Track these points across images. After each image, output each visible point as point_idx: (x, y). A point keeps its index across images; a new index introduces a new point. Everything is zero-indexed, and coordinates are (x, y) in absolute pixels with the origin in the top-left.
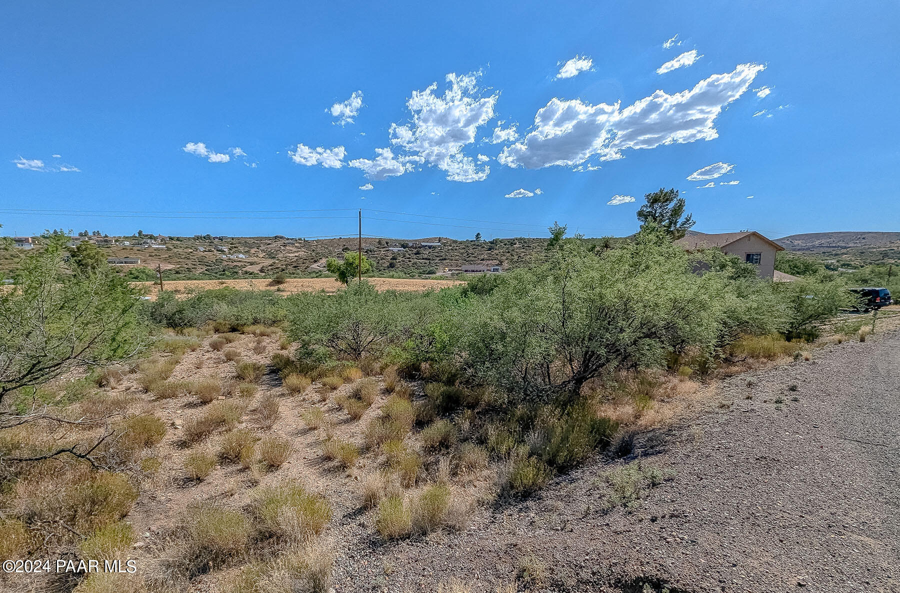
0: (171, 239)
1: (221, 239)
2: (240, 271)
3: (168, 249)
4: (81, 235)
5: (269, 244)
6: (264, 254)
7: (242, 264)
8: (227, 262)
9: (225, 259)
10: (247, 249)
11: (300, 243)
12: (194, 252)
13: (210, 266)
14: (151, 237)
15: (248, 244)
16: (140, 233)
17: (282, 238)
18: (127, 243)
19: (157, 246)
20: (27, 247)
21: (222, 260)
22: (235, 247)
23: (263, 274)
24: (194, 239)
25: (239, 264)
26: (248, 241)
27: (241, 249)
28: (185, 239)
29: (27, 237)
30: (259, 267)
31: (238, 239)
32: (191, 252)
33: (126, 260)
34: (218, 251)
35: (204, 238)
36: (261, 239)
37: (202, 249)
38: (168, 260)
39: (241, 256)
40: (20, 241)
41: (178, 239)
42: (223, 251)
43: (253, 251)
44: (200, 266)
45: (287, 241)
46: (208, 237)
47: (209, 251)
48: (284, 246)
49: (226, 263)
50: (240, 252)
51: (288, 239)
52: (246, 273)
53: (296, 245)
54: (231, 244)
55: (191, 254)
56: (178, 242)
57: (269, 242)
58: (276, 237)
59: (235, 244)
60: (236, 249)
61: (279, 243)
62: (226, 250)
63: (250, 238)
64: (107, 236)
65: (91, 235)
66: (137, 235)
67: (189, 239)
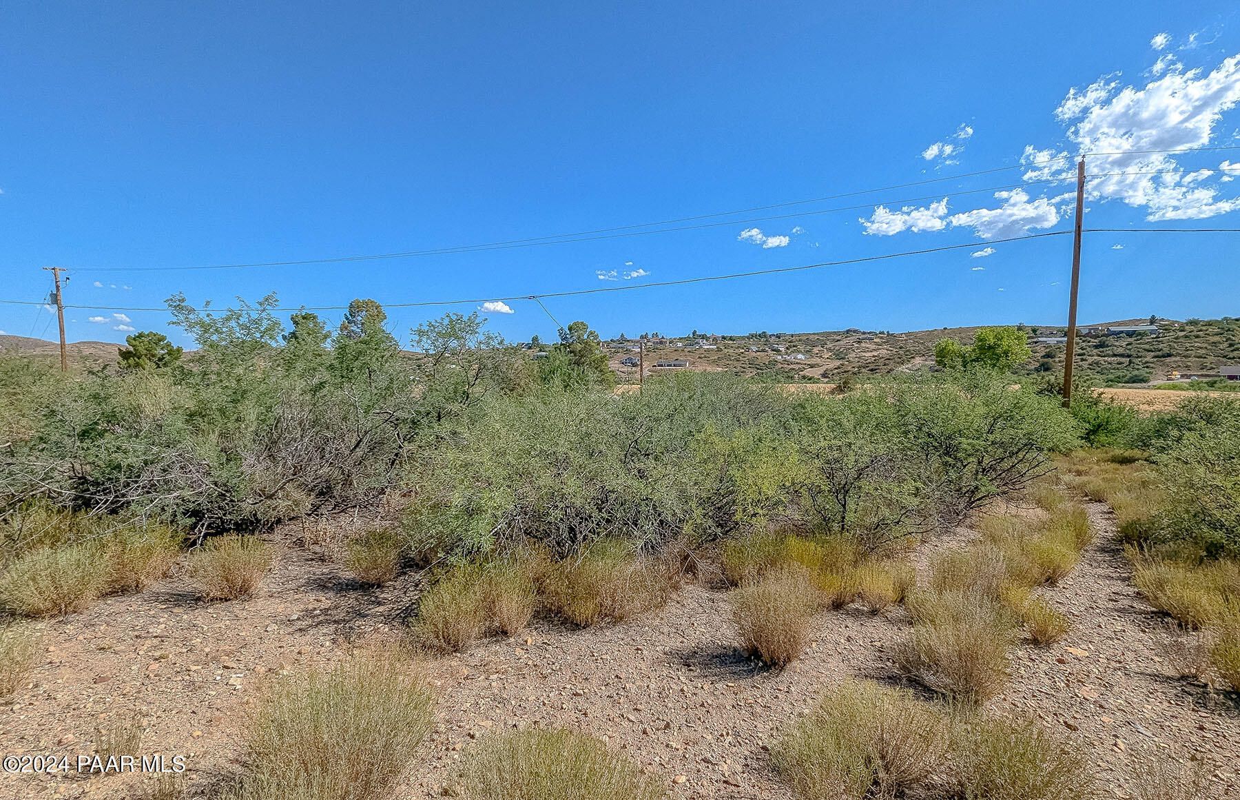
0: (724, 338)
1: (778, 337)
2: (797, 376)
3: (719, 350)
4: (642, 337)
5: (838, 341)
6: (830, 354)
7: (800, 366)
8: (782, 364)
9: (781, 361)
10: (809, 348)
11: (882, 338)
12: (746, 353)
13: (761, 369)
14: (703, 337)
15: (810, 343)
16: (694, 333)
17: (855, 331)
18: (680, 344)
19: (708, 347)
21: (776, 361)
22: (794, 346)
23: (827, 380)
24: (748, 338)
25: (796, 367)
26: (811, 337)
27: (801, 348)
28: (739, 338)
30: (821, 370)
31: (799, 335)
32: (742, 353)
33: (677, 362)
34: (773, 350)
35: (759, 335)
36: (830, 333)
37: (754, 349)
38: (715, 362)
39: (800, 356)
41: (731, 339)
42: (778, 351)
43: (816, 350)
44: (751, 370)
45: (864, 336)
46: (763, 335)
47: (763, 351)
48: (859, 342)
49: (780, 366)
50: (799, 352)
51: (864, 333)
52: (804, 377)
53: (875, 340)
54: (790, 342)
55: (742, 355)
56: (730, 341)
57: (838, 338)
58: (848, 331)
59: (793, 343)
60: (795, 348)
61: (851, 339)
62: (783, 349)
63: (813, 334)
64: (663, 338)
65: (650, 336)
66: (691, 336)
67: (743, 338)
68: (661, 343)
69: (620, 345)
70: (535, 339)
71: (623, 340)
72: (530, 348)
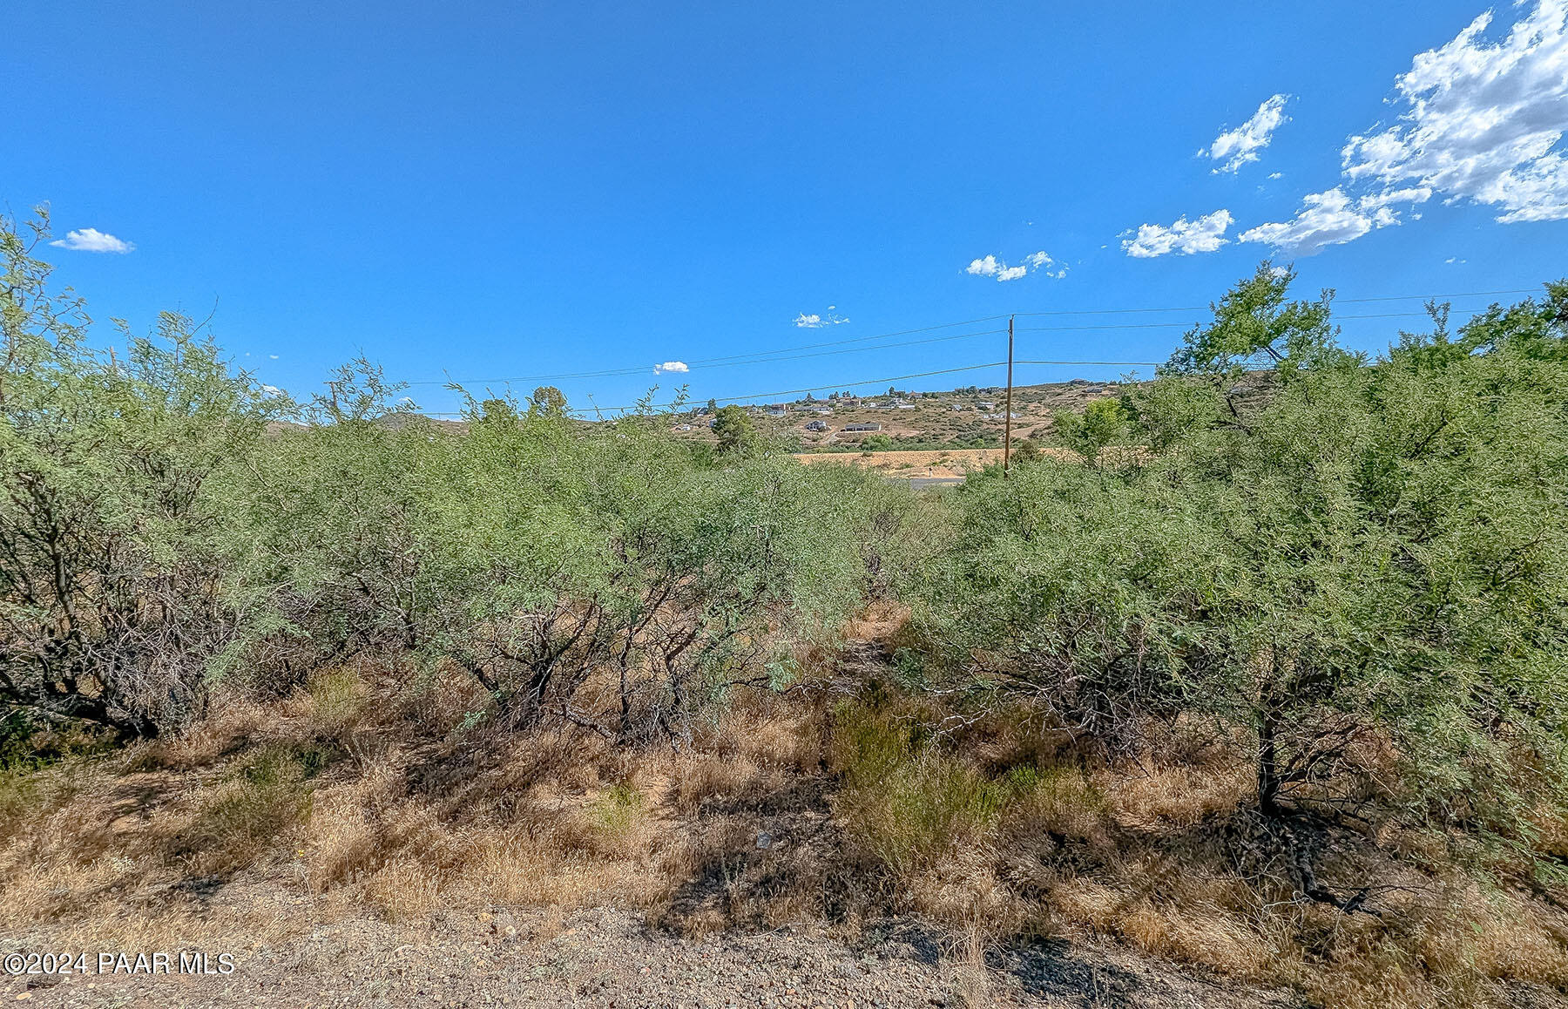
0: (925, 395)
1: (989, 392)
3: (917, 409)
4: (831, 397)
5: (1059, 395)
6: (1048, 410)
8: (988, 424)
9: (987, 421)
11: (1112, 390)
12: (948, 413)
13: (963, 431)
14: (900, 395)
16: (891, 391)
17: (1082, 383)
18: (873, 405)
19: (904, 407)
20: (780, 415)
21: (982, 422)
24: (953, 393)
26: (1029, 391)
27: (1015, 404)
28: (942, 394)
29: (781, 403)
32: (944, 413)
33: (869, 426)
34: (979, 408)
35: (967, 391)
36: (1049, 386)
37: (958, 407)
38: (912, 425)
40: (776, 408)
41: (933, 396)
42: (985, 409)
43: (1031, 406)
44: (951, 432)
45: (1091, 388)
46: (972, 390)
47: (970, 409)
48: (1083, 395)
49: (985, 426)
51: (1092, 384)
53: (1103, 393)
55: (943, 415)
56: (933, 400)
57: (1060, 391)
58: (1072, 383)
61: (1076, 391)
62: (992, 407)
63: (1032, 387)
64: (855, 398)
65: (840, 396)
66: (888, 394)
67: (947, 394)
68: (852, 403)
69: (806, 408)
70: (712, 403)
71: (810, 401)
72: (706, 413)
